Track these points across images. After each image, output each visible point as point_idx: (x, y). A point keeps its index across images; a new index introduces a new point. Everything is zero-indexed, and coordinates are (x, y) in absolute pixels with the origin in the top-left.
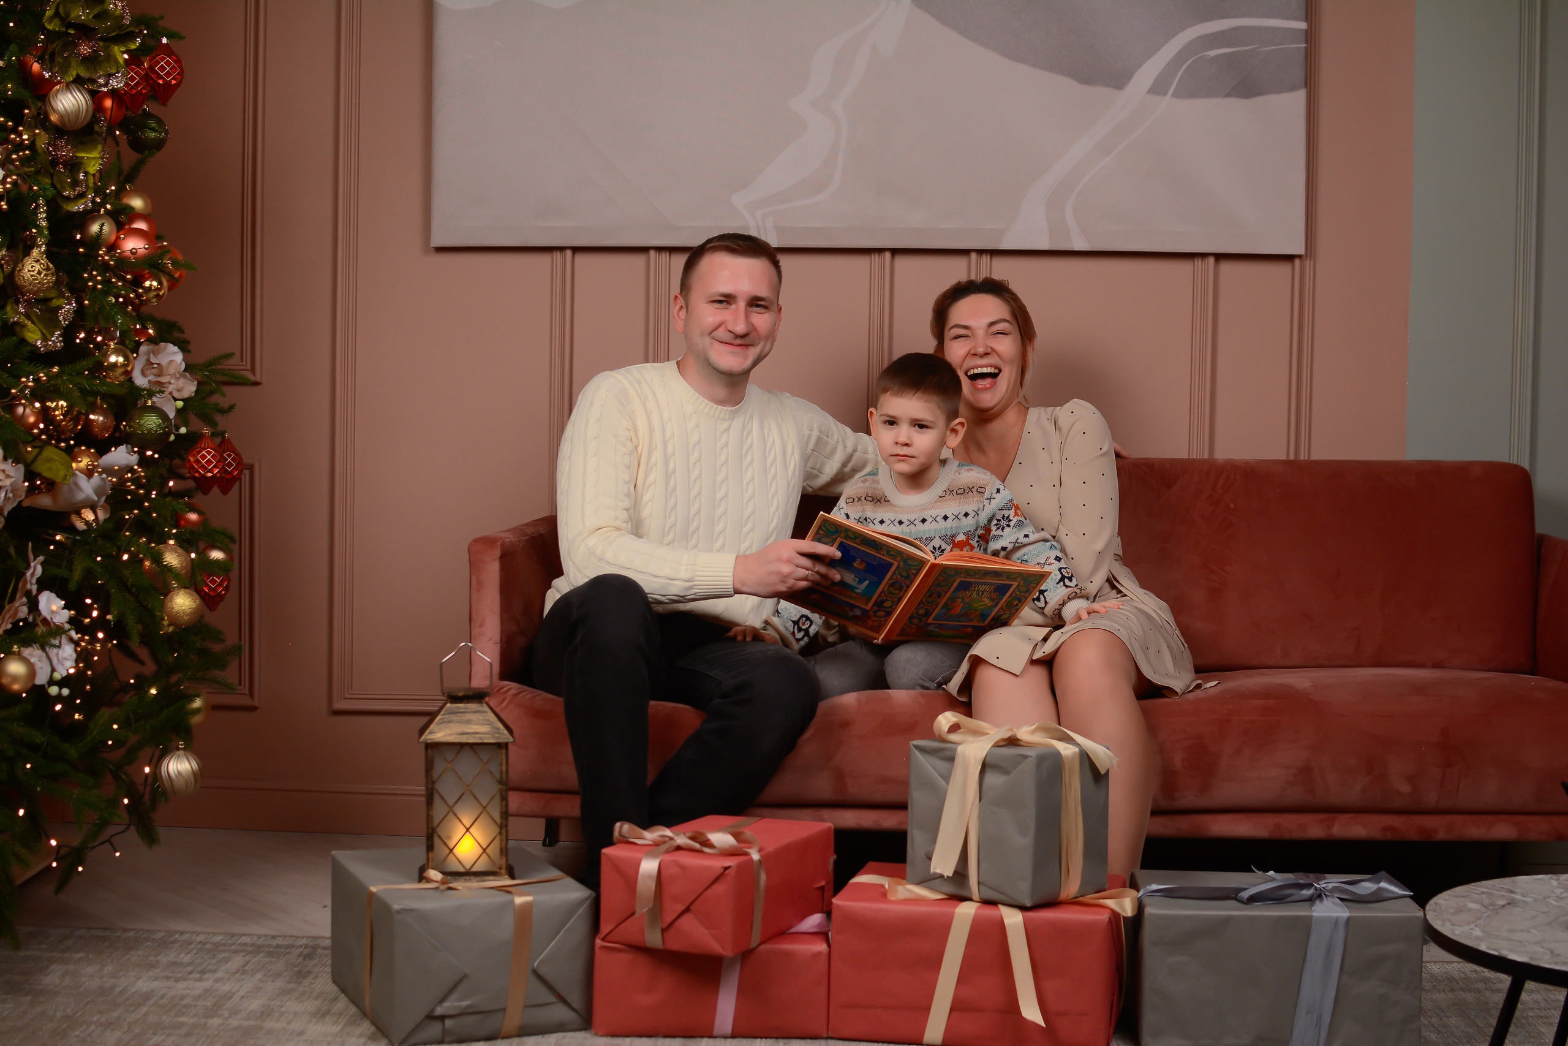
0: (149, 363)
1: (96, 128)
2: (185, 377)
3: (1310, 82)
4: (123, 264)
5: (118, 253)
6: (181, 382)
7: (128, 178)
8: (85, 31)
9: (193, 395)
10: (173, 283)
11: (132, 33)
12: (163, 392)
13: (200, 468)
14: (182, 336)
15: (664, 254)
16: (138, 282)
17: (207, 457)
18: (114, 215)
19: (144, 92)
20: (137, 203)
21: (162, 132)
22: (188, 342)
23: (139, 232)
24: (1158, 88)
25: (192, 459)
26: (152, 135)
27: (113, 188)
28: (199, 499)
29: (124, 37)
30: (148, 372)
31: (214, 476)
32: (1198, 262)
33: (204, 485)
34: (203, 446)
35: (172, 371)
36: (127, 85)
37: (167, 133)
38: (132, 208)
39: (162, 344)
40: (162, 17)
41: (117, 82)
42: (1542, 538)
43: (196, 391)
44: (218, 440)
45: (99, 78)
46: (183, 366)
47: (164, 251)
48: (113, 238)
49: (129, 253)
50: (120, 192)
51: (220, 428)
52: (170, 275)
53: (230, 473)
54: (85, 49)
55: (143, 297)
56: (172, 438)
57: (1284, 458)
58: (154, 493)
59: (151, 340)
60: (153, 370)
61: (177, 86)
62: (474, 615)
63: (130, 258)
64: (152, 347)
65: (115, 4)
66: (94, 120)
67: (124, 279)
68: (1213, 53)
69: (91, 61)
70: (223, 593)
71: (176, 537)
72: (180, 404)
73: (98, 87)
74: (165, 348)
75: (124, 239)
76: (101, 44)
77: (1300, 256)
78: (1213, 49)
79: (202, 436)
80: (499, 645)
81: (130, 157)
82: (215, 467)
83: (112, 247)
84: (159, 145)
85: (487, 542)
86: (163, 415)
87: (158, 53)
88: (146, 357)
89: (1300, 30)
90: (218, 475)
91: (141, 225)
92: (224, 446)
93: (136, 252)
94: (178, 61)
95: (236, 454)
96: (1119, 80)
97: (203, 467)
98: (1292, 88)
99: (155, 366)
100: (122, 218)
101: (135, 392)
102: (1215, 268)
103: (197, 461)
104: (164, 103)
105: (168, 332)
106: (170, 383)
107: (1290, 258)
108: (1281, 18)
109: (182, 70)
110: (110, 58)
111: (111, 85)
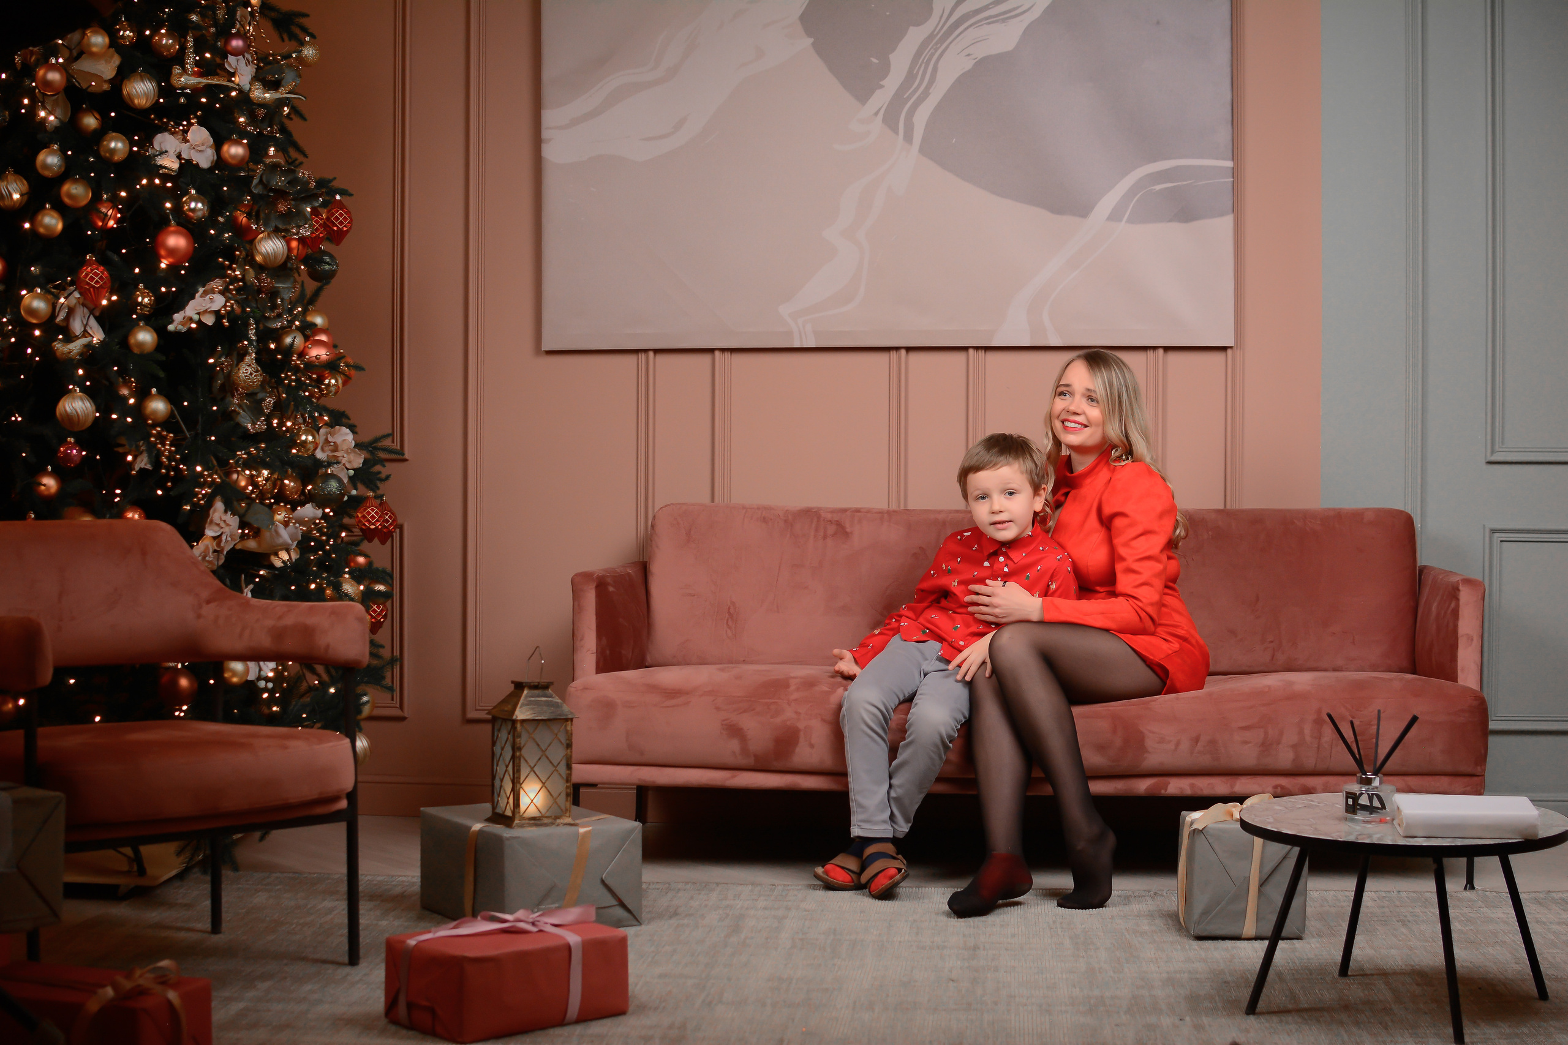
0: (327, 441)
1: (289, 265)
2: (355, 452)
3: (1237, 209)
4: (310, 366)
5: (306, 359)
6: (352, 456)
7: (309, 301)
8: (281, 194)
9: (361, 465)
10: (347, 380)
11: (316, 194)
12: (339, 463)
13: (366, 521)
14: (351, 422)
15: (726, 354)
16: (320, 381)
17: (371, 515)
18: (302, 329)
19: (321, 235)
20: (319, 320)
21: (334, 265)
22: (355, 426)
23: (321, 343)
24: (1115, 216)
25: (360, 515)
26: (327, 267)
27: (300, 309)
28: (365, 546)
29: (310, 197)
30: (326, 448)
31: (377, 528)
32: (1150, 353)
33: (369, 535)
34: (368, 504)
35: (345, 448)
36: (312, 233)
37: (337, 266)
38: (315, 325)
39: (337, 427)
40: (335, 178)
41: (305, 231)
42: (1422, 569)
43: (363, 463)
44: (378, 501)
45: (292, 228)
46: (353, 444)
47: (341, 357)
48: (302, 347)
49: (314, 358)
50: (305, 312)
51: (379, 492)
52: (342, 373)
53: (386, 527)
54: (282, 207)
55: (324, 391)
56: (346, 498)
57: (1221, 507)
58: (332, 540)
59: (326, 424)
60: (330, 447)
61: (347, 231)
62: (576, 632)
63: (315, 362)
64: (329, 429)
65: (303, 173)
66: (289, 258)
67: (310, 378)
68: (1158, 187)
69: (287, 217)
70: (382, 620)
71: (349, 573)
72: (352, 472)
73: (291, 235)
74: (339, 430)
75: (311, 348)
76: (293, 203)
77: (1231, 347)
78: (1159, 184)
79: (368, 498)
80: (595, 654)
81: (311, 286)
82: (377, 521)
83: (302, 355)
84: (331, 275)
85: (586, 576)
86: (340, 480)
87: (333, 207)
88: (325, 437)
89: (1227, 168)
90: (380, 527)
91: (324, 338)
92: (383, 506)
93: (320, 358)
94: (348, 213)
95: (392, 513)
96: (1083, 210)
97: (368, 521)
98: (1222, 214)
99: (332, 444)
100: (308, 331)
101: (319, 464)
102: (1163, 360)
103: (364, 517)
104: (338, 243)
105: (338, 419)
106: (343, 457)
107: (1224, 349)
108: (1213, 159)
109: (351, 220)
110: (301, 213)
111: (301, 234)
